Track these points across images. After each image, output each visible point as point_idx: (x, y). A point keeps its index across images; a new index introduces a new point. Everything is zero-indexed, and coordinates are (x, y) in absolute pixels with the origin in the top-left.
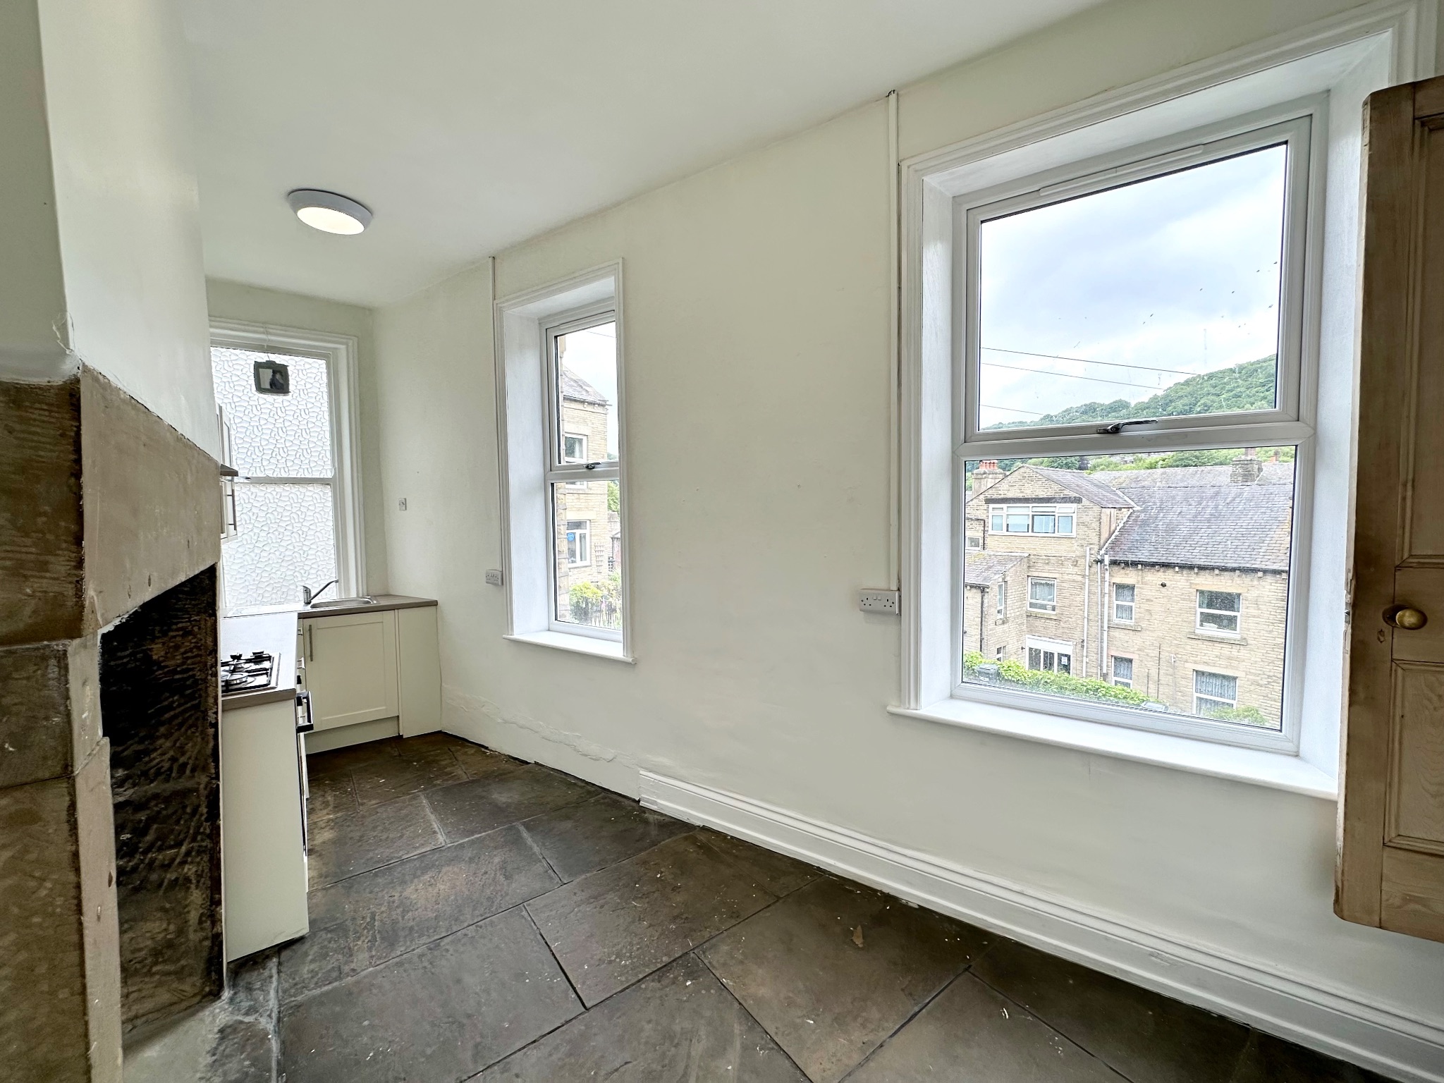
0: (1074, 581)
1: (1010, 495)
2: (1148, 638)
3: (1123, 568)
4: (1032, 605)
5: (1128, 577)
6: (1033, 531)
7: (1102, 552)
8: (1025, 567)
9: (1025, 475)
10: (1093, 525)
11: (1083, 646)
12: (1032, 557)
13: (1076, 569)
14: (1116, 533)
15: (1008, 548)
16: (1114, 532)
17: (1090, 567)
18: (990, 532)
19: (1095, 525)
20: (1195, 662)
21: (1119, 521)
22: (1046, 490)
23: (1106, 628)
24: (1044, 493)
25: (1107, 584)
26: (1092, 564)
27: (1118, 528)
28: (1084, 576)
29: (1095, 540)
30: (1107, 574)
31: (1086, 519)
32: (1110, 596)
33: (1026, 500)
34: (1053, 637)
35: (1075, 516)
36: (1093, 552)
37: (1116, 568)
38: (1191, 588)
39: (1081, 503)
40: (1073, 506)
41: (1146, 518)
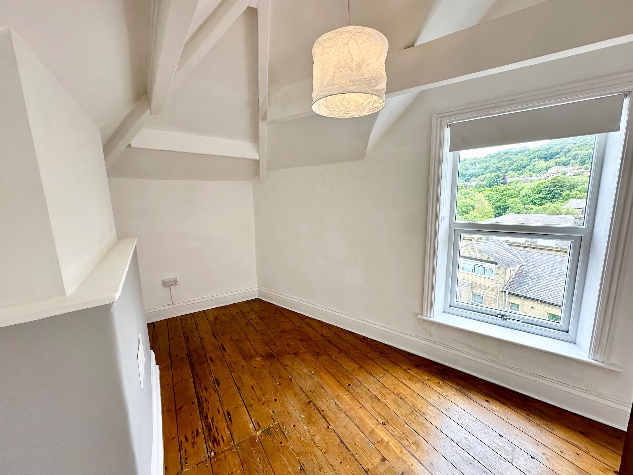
0: (492, 298)
1: (465, 255)
3: (515, 297)
5: (517, 301)
6: (474, 272)
7: (506, 287)
8: (470, 287)
9: (472, 247)
10: (502, 275)
12: (473, 284)
13: (493, 293)
14: (513, 277)
15: (463, 278)
16: (512, 276)
17: (499, 293)
19: (503, 275)
21: (514, 271)
22: (481, 256)
24: (480, 257)
25: (507, 302)
26: (500, 292)
27: (514, 274)
28: (496, 296)
29: (503, 282)
30: (507, 298)
31: (499, 272)
32: (508, 307)
33: (472, 259)
35: (494, 270)
36: (501, 287)
37: (511, 296)
38: (545, 311)
39: (497, 265)
40: (494, 265)
41: (527, 270)
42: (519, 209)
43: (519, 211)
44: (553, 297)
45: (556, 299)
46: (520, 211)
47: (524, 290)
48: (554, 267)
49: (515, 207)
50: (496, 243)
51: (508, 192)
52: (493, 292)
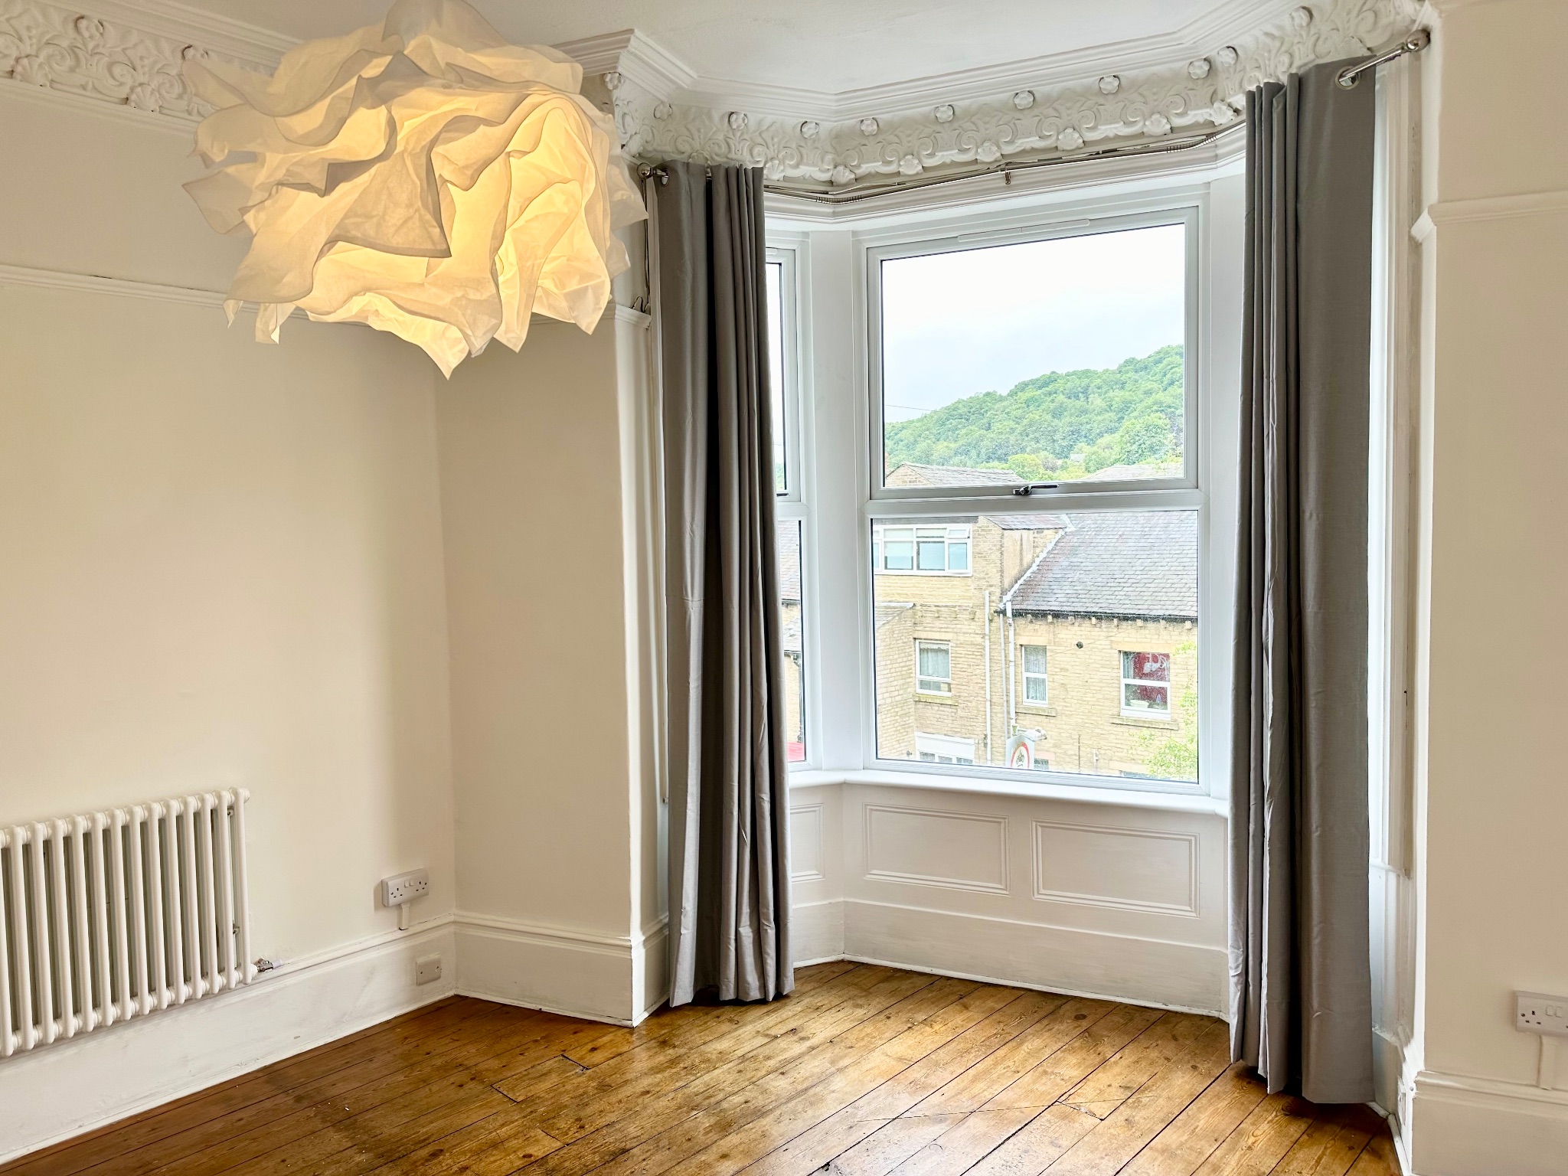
0: (972, 644)
2: (1065, 727)
3: (1031, 622)
4: (924, 684)
5: (1036, 633)
6: (918, 568)
7: (1006, 598)
8: (909, 624)
10: (993, 557)
11: (985, 745)
12: (918, 608)
13: (974, 626)
14: (1035, 568)
15: (887, 595)
16: (1029, 567)
17: (991, 621)
20: (1121, 760)
21: (1038, 550)
23: (1013, 715)
25: (1012, 646)
26: (993, 616)
27: (1037, 560)
28: (983, 636)
29: (996, 581)
30: (1011, 633)
31: (985, 547)
32: (1017, 665)
34: (949, 733)
36: (993, 598)
37: (1021, 621)
38: (1111, 648)
39: (977, 522)
40: (967, 528)
41: (1077, 544)
52: (974, 623)
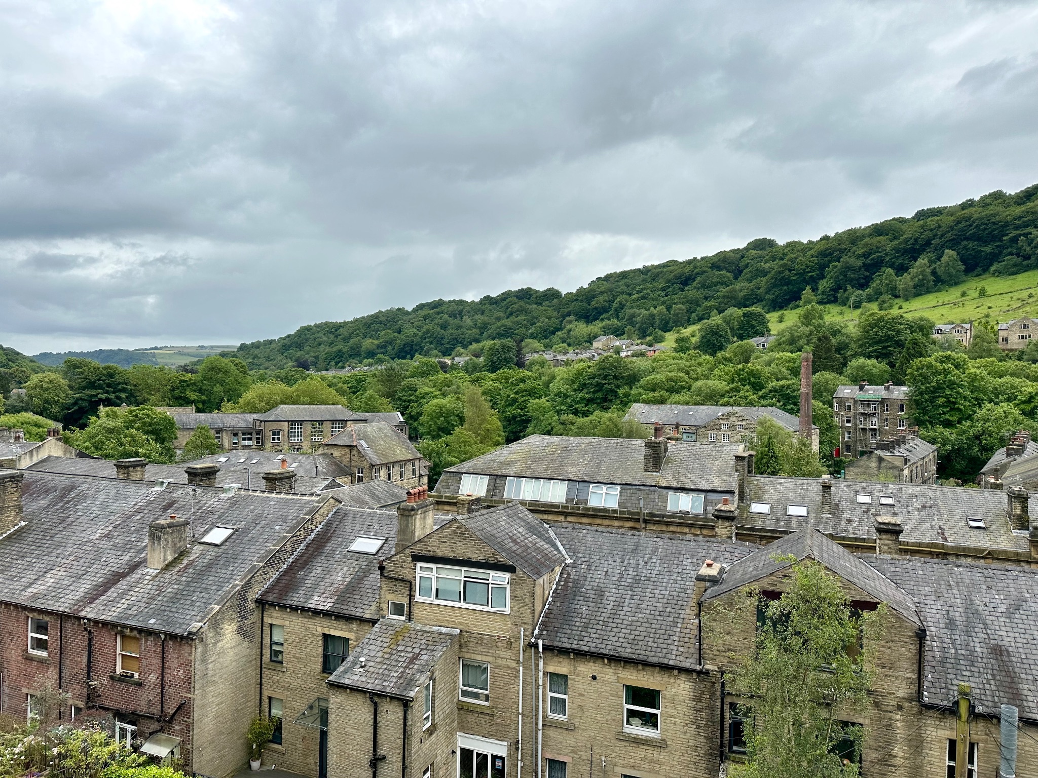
0: (508, 667)
1: (440, 553)
2: (580, 738)
3: (557, 655)
4: (464, 693)
5: (561, 666)
6: (464, 599)
7: (536, 631)
8: (457, 647)
11: (517, 749)
12: (464, 635)
13: (510, 653)
14: (550, 599)
15: (438, 620)
16: (548, 599)
17: (524, 651)
18: (418, 598)
19: (528, 601)
20: (623, 766)
21: (551, 585)
22: (478, 552)
23: (540, 727)
24: (477, 556)
25: (541, 674)
26: (526, 648)
27: (551, 592)
28: (518, 662)
29: (529, 619)
30: (541, 663)
31: (520, 592)
32: (544, 689)
33: (458, 562)
34: (486, 736)
35: (508, 588)
36: (527, 633)
37: (549, 654)
38: (618, 682)
39: (515, 572)
40: (507, 576)
41: (576, 577)
42: (550, 424)
43: (549, 428)
44: (630, 641)
45: (637, 647)
46: (552, 428)
47: (574, 632)
48: (625, 565)
49: (542, 418)
50: (510, 512)
51: (529, 384)
52: (510, 651)
